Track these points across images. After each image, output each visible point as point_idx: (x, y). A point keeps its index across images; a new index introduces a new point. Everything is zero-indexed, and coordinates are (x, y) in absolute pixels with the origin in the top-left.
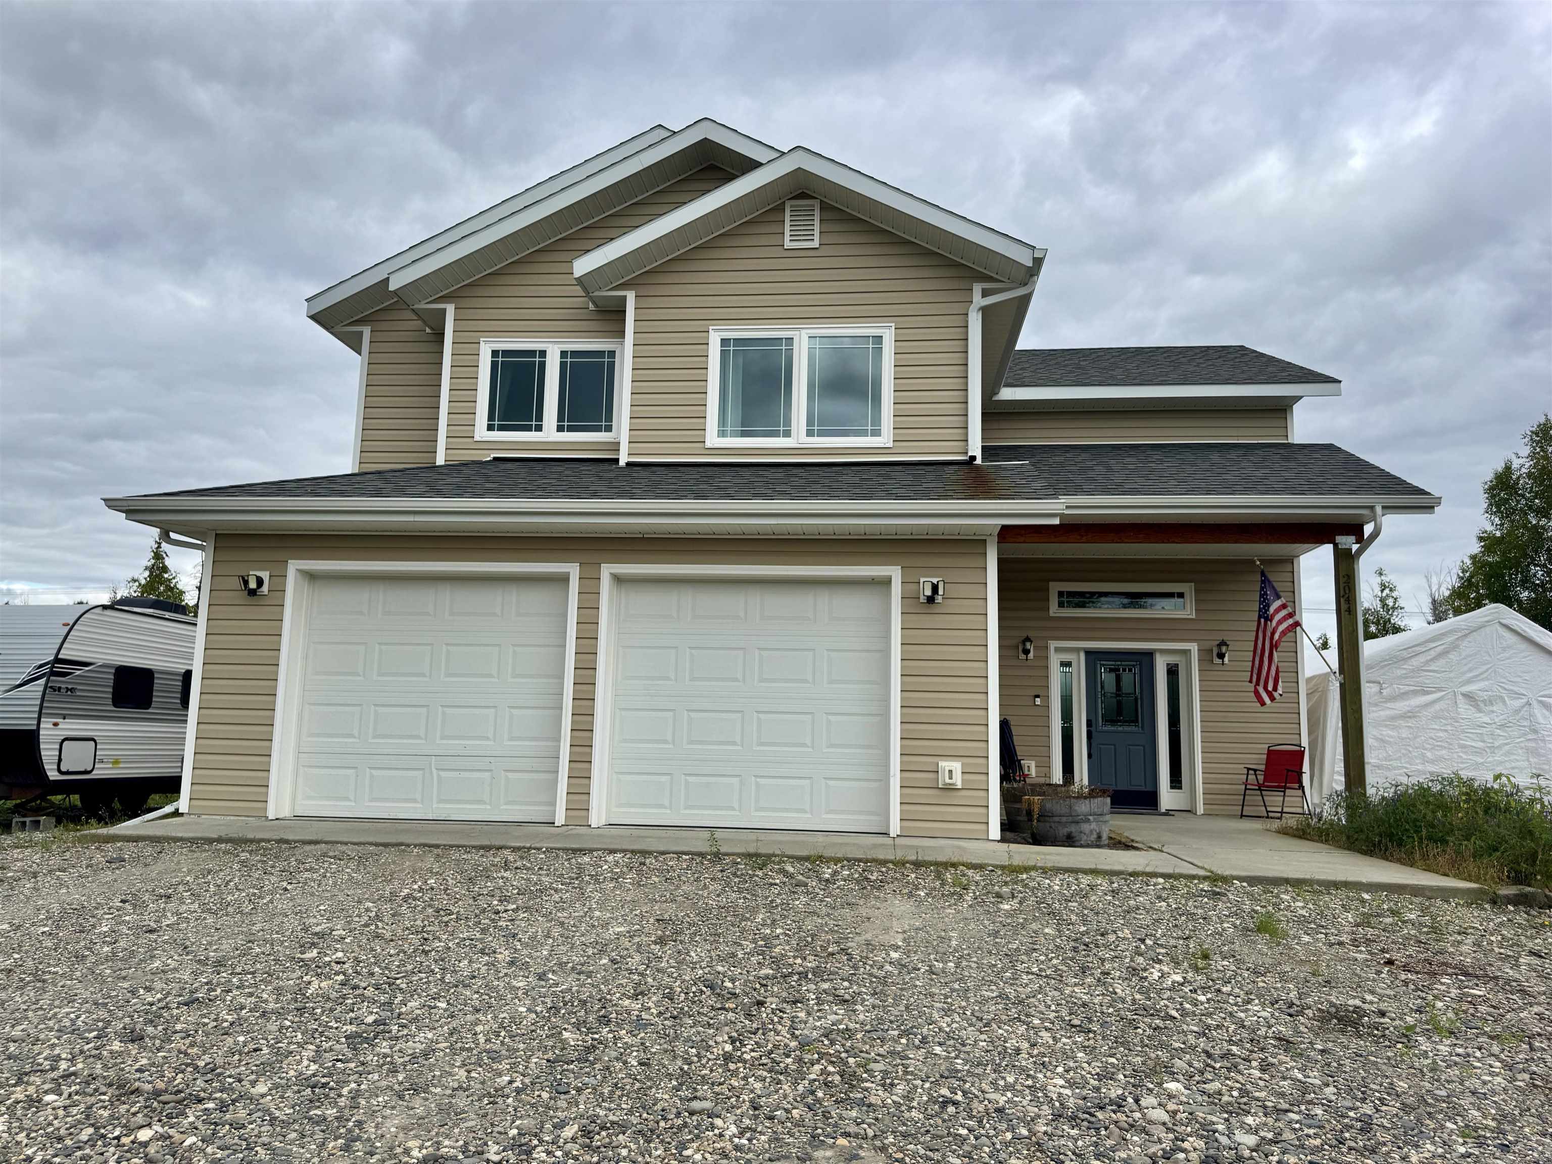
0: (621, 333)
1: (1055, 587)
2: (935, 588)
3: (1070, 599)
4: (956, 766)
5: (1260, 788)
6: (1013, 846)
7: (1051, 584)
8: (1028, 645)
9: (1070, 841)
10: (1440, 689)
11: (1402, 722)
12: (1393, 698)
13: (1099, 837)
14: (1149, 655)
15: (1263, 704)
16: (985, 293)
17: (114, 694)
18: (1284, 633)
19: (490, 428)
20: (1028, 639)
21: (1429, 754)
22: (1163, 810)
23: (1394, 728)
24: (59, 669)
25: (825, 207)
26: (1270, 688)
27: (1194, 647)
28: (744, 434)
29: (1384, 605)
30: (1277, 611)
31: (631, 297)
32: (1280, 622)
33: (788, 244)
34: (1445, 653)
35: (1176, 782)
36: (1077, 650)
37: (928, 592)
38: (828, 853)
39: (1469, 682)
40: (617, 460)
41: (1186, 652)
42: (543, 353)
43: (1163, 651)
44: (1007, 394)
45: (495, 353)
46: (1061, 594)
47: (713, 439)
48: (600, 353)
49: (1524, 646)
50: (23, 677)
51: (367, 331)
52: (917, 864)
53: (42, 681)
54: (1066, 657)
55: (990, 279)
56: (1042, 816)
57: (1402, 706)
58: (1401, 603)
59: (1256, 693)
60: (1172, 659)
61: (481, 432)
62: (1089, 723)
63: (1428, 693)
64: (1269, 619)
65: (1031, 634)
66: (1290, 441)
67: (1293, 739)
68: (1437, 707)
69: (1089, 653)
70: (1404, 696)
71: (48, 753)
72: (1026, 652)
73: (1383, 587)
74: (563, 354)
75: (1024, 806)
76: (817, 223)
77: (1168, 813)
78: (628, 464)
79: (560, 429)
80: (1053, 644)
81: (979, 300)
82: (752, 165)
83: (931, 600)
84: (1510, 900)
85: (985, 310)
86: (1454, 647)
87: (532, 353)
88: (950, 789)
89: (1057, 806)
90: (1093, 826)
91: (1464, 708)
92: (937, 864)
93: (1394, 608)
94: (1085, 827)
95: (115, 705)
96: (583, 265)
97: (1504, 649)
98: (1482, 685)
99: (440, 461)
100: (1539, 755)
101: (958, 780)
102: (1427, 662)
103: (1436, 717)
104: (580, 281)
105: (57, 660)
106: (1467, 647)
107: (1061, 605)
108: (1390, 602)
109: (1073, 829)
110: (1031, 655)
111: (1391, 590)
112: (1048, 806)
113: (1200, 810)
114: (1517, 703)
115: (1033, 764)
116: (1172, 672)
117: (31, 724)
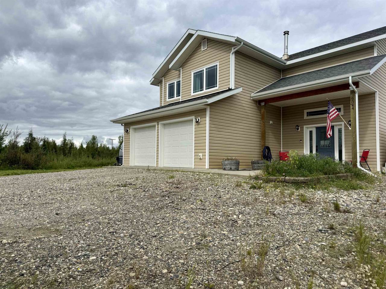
1: (306, 111)
3: (309, 114)
4: (201, 154)
7: (304, 111)
13: (231, 169)
14: (333, 127)
16: (234, 49)
25: (208, 40)
27: (343, 123)
30: (332, 111)
31: (181, 69)
33: (202, 50)
36: (314, 127)
41: (342, 125)
42: (174, 83)
43: (336, 125)
45: (169, 85)
46: (307, 113)
47: (192, 94)
51: (160, 85)
54: (311, 129)
60: (340, 127)
61: (167, 100)
62: (317, 147)
64: (329, 114)
66: (375, 56)
69: (317, 128)
74: (177, 82)
76: (206, 44)
80: (305, 127)
81: (232, 52)
83: (197, 122)
90: (229, 166)
94: (227, 166)
101: (201, 157)
104: (171, 69)
107: (307, 116)
109: (225, 167)
110: (299, 130)
116: (340, 131)
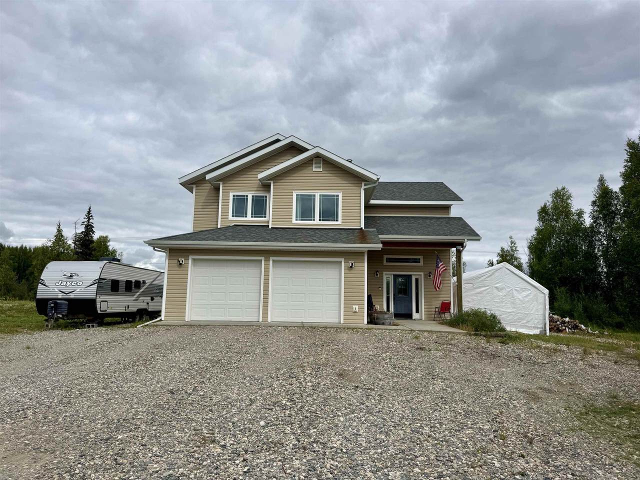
0: (270, 191)
1: (385, 257)
2: (352, 264)
3: (389, 260)
4: (357, 307)
5: (439, 312)
6: (369, 325)
7: (384, 256)
8: (377, 273)
9: (383, 324)
10: (488, 286)
11: (478, 295)
12: (476, 288)
13: (390, 323)
14: (410, 276)
15: (437, 290)
16: (365, 185)
17: (111, 287)
18: (442, 271)
19: (233, 216)
20: (378, 271)
21: (485, 304)
22: (414, 319)
23: (477, 296)
24: (101, 281)
25: (324, 160)
26: (439, 286)
27: (422, 274)
28: (302, 220)
29: (512, 250)
30: (441, 266)
31: (272, 182)
32: (441, 269)
33: (314, 170)
34: (490, 276)
35: (417, 311)
36: (391, 274)
37: (351, 265)
38: (328, 326)
39: (496, 284)
40: (268, 226)
41: (421, 275)
42: (247, 196)
43: (414, 275)
44: (372, 202)
45: (234, 196)
46: (387, 259)
47: (294, 221)
48: (263, 196)
49: (511, 274)
50: (90, 284)
51: (194, 186)
52: (348, 328)
53: (96, 285)
54: (388, 276)
55: (367, 181)
56: (377, 318)
57: (479, 290)
58: (518, 249)
59: (435, 287)
60: (417, 277)
61: (230, 218)
62: (394, 295)
63: (486, 287)
64: (439, 268)
65: (379, 270)
66: (450, 216)
67: (448, 299)
68: (488, 290)
69: (394, 275)
70: (480, 287)
71: (98, 305)
72: (377, 275)
73: (512, 243)
74: (253, 196)
75: (373, 317)
76: (322, 165)
77: (415, 320)
78: (272, 228)
79: (252, 217)
80: (384, 273)
81: (363, 187)
82: (307, 150)
83: (351, 267)
84: (474, 335)
85: (365, 189)
86: (493, 274)
87: (244, 196)
88: (355, 312)
89: (380, 316)
90: (389, 320)
91: (495, 291)
92: (352, 328)
93: (515, 250)
94: (387, 321)
95: (112, 291)
96: (261, 176)
97: (507, 275)
98: (500, 285)
99: (219, 227)
100: (514, 304)
101: (357, 310)
102: (485, 278)
103: (488, 293)
104: (259, 179)
105: (100, 278)
106: (497, 274)
107: (387, 261)
108: (514, 248)
109: (384, 321)
110: (378, 276)
111: (514, 244)
112: (378, 316)
113: (423, 319)
114: (509, 290)
115: (378, 307)
116: (417, 280)
117: (94, 297)
